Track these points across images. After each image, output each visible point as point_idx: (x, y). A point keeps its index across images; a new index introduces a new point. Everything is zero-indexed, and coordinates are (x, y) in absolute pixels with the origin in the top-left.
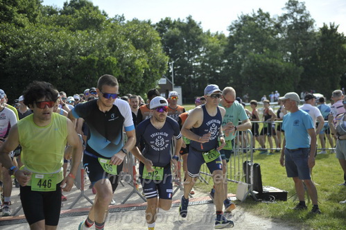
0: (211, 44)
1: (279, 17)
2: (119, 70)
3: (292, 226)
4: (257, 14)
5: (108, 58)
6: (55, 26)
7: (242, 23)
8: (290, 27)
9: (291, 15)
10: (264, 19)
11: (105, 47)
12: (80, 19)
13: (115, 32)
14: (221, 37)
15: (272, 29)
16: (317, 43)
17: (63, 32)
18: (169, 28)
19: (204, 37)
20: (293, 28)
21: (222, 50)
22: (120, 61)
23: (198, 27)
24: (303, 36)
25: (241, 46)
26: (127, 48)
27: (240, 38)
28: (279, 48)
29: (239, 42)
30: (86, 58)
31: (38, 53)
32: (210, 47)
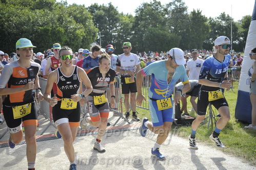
0: (125, 21)
1: (166, 5)
2: (66, 37)
4: (153, 2)
5: (58, 28)
6: (20, 6)
7: (143, 8)
8: (173, 11)
9: (174, 3)
10: (157, 5)
11: (56, 21)
12: (37, 2)
13: (62, 10)
14: (130, 17)
15: (162, 12)
16: (190, 21)
17: (26, 10)
18: (97, 10)
19: (120, 16)
20: (175, 11)
21: (131, 25)
22: (66, 31)
23: (116, 10)
24: (181, 17)
25: (143, 22)
26: (70, 22)
27: (143, 17)
28: (167, 24)
29: (142, 20)
30: (43, 28)
31: (9, 24)
32: (124, 23)
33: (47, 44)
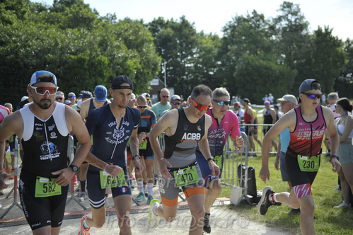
0: (205, 45)
1: (273, 19)
2: (111, 70)
3: (286, 230)
4: (252, 16)
5: (99, 58)
6: (44, 24)
7: (236, 24)
8: (284, 29)
9: (285, 17)
10: (258, 21)
11: (96, 46)
12: (70, 17)
13: (107, 31)
14: (215, 38)
15: (267, 30)
16: (312, 46)
17: (53, 30)
18: (161, 28)
19: (198, 37)
20: (288, 30)
21: (216, 51)
22: (111, 61)
23: (191, 28)
24: (298, 39)
25: (235, 47)
26: (118, 47)
27: (234, 39)
28: (274, 50)
29: (233, 43)
30: (76, 57)
31: (27, 51)
32: (204, 48)
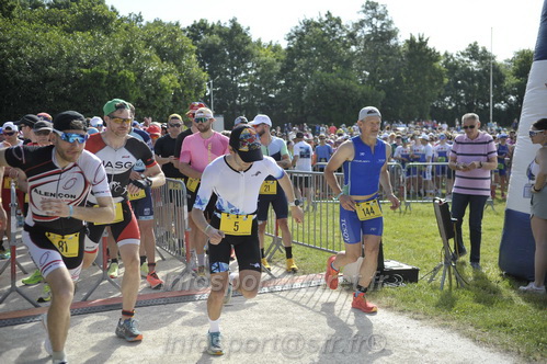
0: (264, 58)
1: (353, 24)
2: (138, 90)
4: (325, 19)
5: (122, 72)
6: (41, 24)
7: (304, 31)
8: (368, 37)
9: (369, 22)
10: (334, 26)
11: (117, 56)
12: (79, 16)
13: (131, 36)
14: (276, 49)
15: (344, 39)
16: (403, 60)
17: (55, 33)
18: (205, 34)
19: (254, 48)
20: (372, 39)
21: (278, 67)
22: (139, 77)
23: (245, 34)
24: (385, 51)
25: (303, 62)
26: (148, 58)
27: (303, 51)
28: (354, 65)
29: (301, 55)
30: (89, 71)
31: (18, 62)
32: (262, 62)
33: (98, 104)
